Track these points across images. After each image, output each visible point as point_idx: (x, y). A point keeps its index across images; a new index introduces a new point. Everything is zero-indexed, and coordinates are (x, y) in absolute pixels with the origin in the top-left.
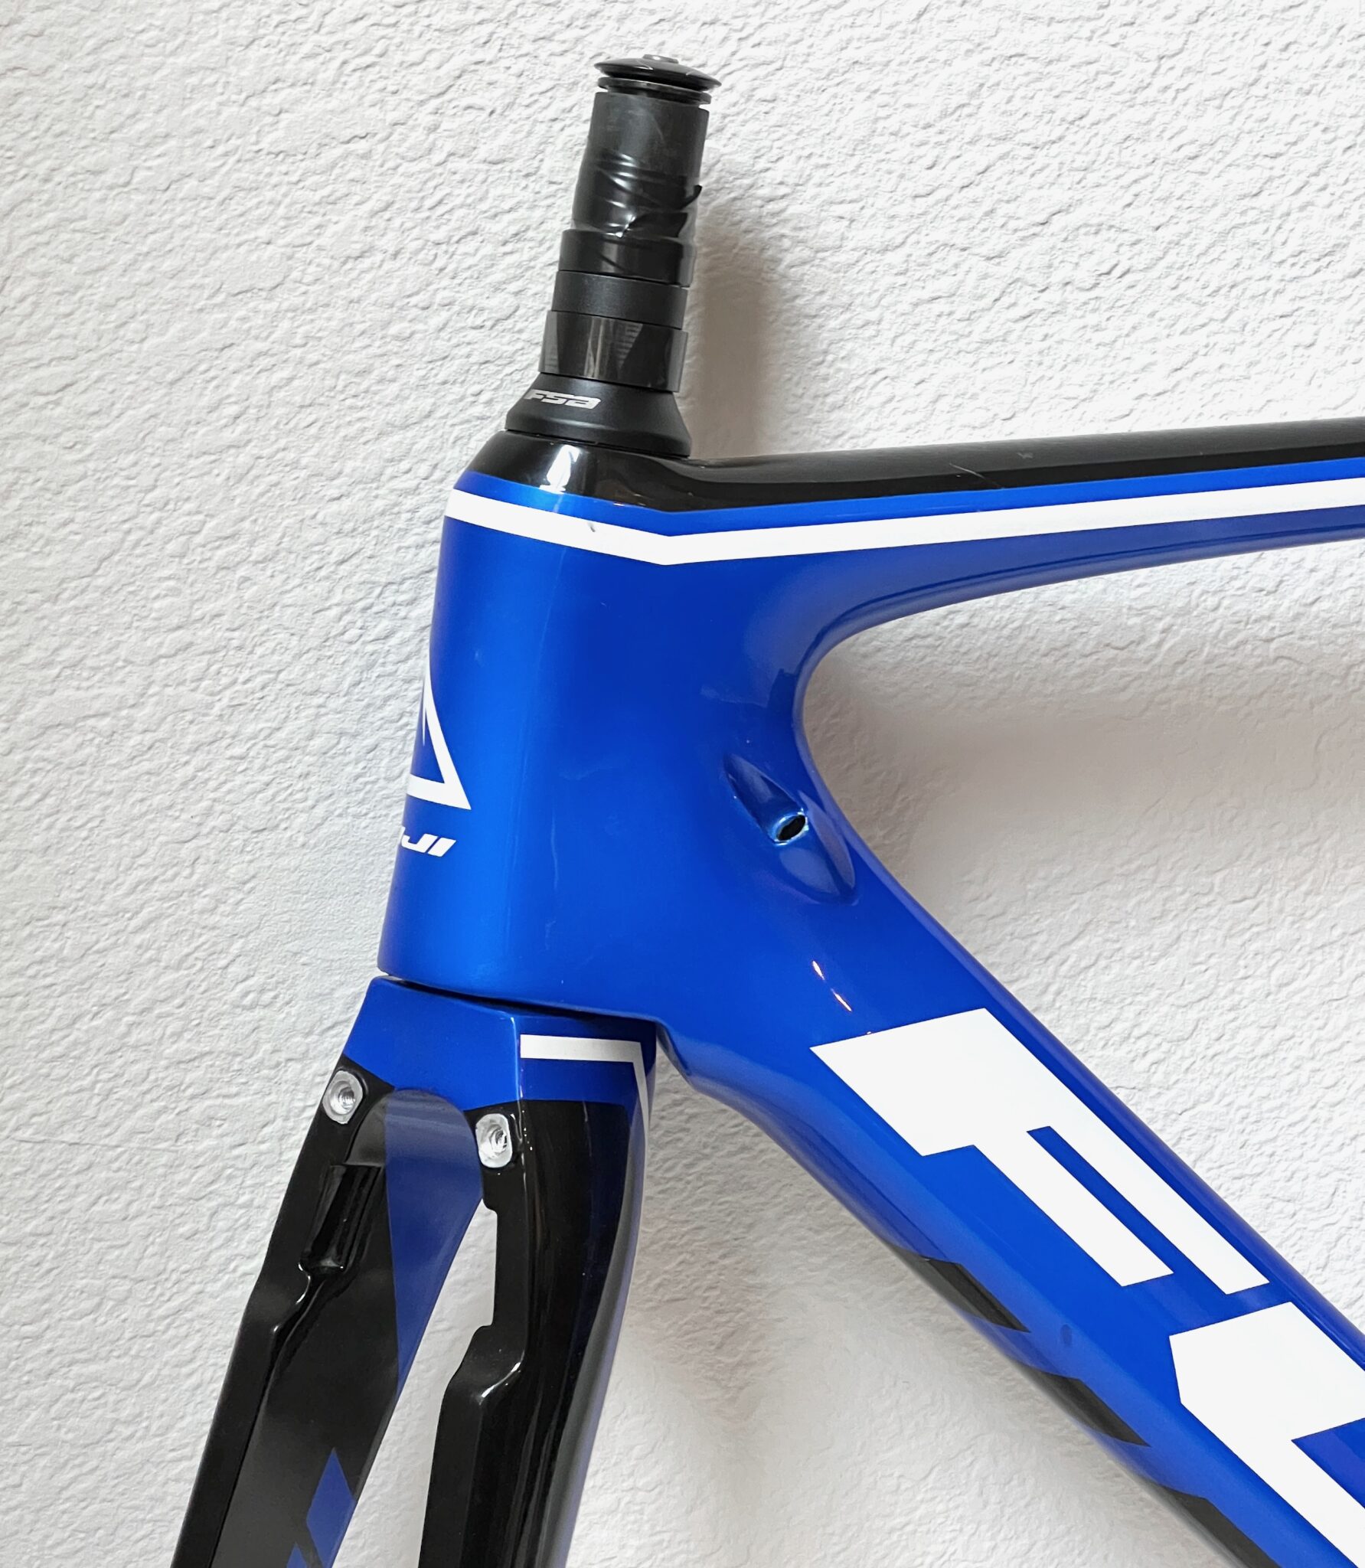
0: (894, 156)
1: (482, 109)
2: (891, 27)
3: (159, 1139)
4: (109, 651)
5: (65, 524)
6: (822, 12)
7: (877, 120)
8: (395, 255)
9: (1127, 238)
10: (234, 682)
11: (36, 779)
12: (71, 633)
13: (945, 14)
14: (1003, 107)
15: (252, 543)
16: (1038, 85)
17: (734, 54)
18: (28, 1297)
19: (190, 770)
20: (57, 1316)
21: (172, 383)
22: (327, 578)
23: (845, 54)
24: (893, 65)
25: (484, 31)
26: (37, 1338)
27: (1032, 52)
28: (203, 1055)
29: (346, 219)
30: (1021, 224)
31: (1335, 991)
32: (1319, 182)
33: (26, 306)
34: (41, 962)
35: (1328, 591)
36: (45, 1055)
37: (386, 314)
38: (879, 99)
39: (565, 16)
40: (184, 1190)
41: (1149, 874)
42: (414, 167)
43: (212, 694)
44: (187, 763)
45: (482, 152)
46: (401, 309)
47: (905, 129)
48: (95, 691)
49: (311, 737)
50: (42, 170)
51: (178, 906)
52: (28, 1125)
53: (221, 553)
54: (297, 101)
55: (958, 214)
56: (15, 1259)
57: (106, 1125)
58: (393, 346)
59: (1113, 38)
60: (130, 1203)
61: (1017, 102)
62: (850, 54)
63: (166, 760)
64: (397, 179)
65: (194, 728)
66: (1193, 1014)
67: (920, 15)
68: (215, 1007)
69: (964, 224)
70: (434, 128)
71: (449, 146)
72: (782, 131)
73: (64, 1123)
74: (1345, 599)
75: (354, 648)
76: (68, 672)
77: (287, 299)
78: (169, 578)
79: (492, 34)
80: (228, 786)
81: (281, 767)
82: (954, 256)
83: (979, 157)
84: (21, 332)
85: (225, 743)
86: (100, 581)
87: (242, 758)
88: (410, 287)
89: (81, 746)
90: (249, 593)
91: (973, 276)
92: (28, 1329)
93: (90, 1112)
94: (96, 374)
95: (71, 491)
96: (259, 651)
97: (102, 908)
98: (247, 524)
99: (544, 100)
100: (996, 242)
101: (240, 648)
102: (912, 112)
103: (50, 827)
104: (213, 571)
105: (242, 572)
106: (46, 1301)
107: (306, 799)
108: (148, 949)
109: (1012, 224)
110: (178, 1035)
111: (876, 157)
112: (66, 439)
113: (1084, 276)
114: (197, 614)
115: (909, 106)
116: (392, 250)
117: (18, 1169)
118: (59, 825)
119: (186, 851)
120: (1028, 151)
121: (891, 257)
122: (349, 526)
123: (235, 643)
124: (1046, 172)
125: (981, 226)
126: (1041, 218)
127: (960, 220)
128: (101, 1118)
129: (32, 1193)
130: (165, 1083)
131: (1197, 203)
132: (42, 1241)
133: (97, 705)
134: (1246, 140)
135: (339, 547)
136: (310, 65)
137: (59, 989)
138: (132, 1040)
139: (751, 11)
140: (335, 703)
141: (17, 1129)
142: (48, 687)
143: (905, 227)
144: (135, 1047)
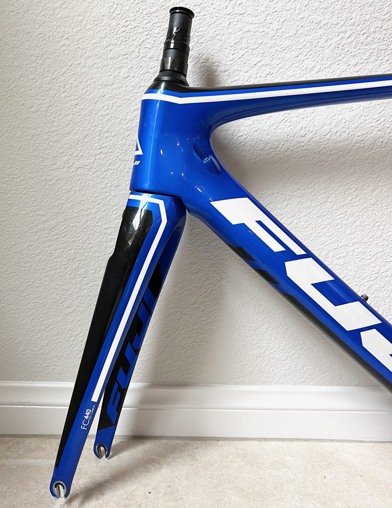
0: (226, 53)
1: (148, 48)
2: (224, 27)
3: (103, 243)
4: (88, 154)
5: (78, 130)
6: (210, 25)
7: (222, 46)
8: (134, 77)
9: (272, 67)
10: (110, 159)
11: (77, 177)
12: (81, 150)
13: (234, 24)
14: (246, 42)
15: (111, 133)
16: (253, 37)
17: (194, 34)
18: (83, 270)
19: (103, 175)
20: (88, 273)
21: (95, 103)
22: (125, 139)
23: (215, 33)
24: (225, 35)
25: (147, 33)
26: (85, 277)
27: (251, 30)
28: (110, 228)
29: (124, 71)
30: (251, 65)
31: (319, 215)
32: (310, 53)
33: (69, 90)
34: (81, 211)
35: (315, 136)
36: (83, 227)
37: (132, 88)
38: (222, 42)
39: (162, 29)
40: (108, 252)
41: (281, 192)
42: (136, 60)
43: (106, 161)
44: (103, 174)
45: (148, 56)
46: (135, 87)
47: (228, 47)
48: (86, 161)
49: (125, 169)
50: (70, 64)
51: (103, 201)
52: (81, 240)
53: (106, 135)
54: (114, 48)
55: (239, 64)
56: (81, 263)
57: (94, 240)
58: (134, 94)
59: (267, 27)
60: (99, 254)
61: (249, 41)
62: (216, 33)
63: (99, 174)
64: (133, 62)
65: (104, 168)
66: (291, 220)
67: (229, 24)
68: (111, 219)
69: (240, 66)
70: (139, 52)
71: (142, 55)
72: (204, 49)
73: (87, 240)
74: (318, 137)
75: (131, 152)
76: (81, 158)
77: (115, 86)
78: (97, 140)
79: (149, 33)
80: (111, 178)
81: (120, 175)
82: (238, 72)
83: (242, 52)
84: (68, 95)
85: (110, 170)
86: (85, 141)
87: (113, 173)
88: (136, 83)
89: (84, 171)
90: (112, 142)
91: (242, 77)
92: (84, 276)
93: (91, 238)
94: (82, 102)
95: (79, 124)
96: (114, 153)
97: (90, 201)
98: (110, 129)
99: (159, 46)
100: (246, 69)
101: (111, 153)
102: (229, 44)
103: (80, 186)
104: (105, 138)
105: (110, 138)
106: (86, 271)
107: (124, 181)
108: (99, 208)
109: (249, 65)
110: (105, 224)
111: (222, 53)
112: (77, 114)
113: (264, 75)
114: (103, 146)
115: (228, 43)
116: (133, 76)
117: (80, 248)
118: (82, 186)
119: (104, 191)
120: (251, 50)
121: (226, 73)
122: (128, 129)
123: (110, 152)
124: (255, 55)
125: (244, 66)
126: (255, 64)
127: (239, 65)
128: (93, 239)
129: (82, 252)
130: (104, 233)
131: (286, 59)
132: (85, 260)
133: (86, 164)
134: (295, 46)
135: (127, 133)
136: (116, 41)
137: (84, 215)
138: (97, 225)
139: (197, 25)
140: (128, 163)
141: (79, 240)
142: (78, 160)
143: (228, 67)
144: (98, 226)
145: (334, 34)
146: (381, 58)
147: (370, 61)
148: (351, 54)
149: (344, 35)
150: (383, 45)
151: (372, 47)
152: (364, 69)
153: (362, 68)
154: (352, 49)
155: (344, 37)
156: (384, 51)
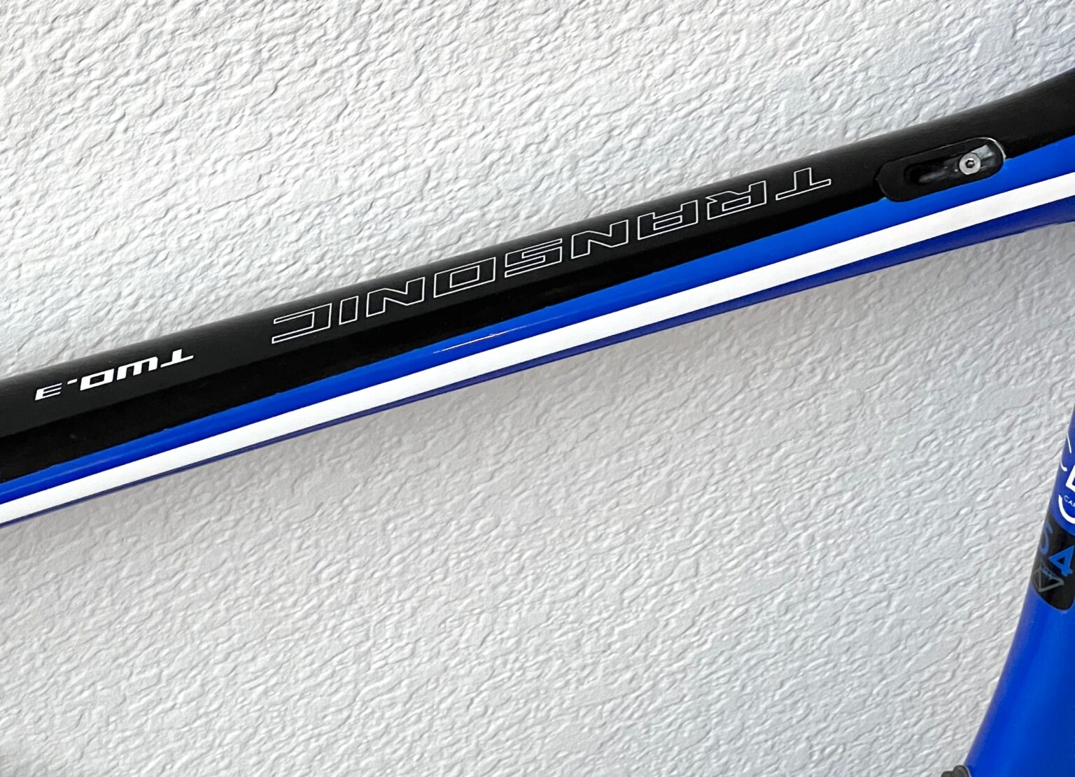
145: (28, 29)
146: (276, 64)
147: (226, 85)
148: (124, 82)
149: (81, 23)
150: (282, 17)
151: (231, 34)
152: (197, 115)
153: (186, 116)
154: (128, 63)
155: (80, 31)
156: (290, 37)
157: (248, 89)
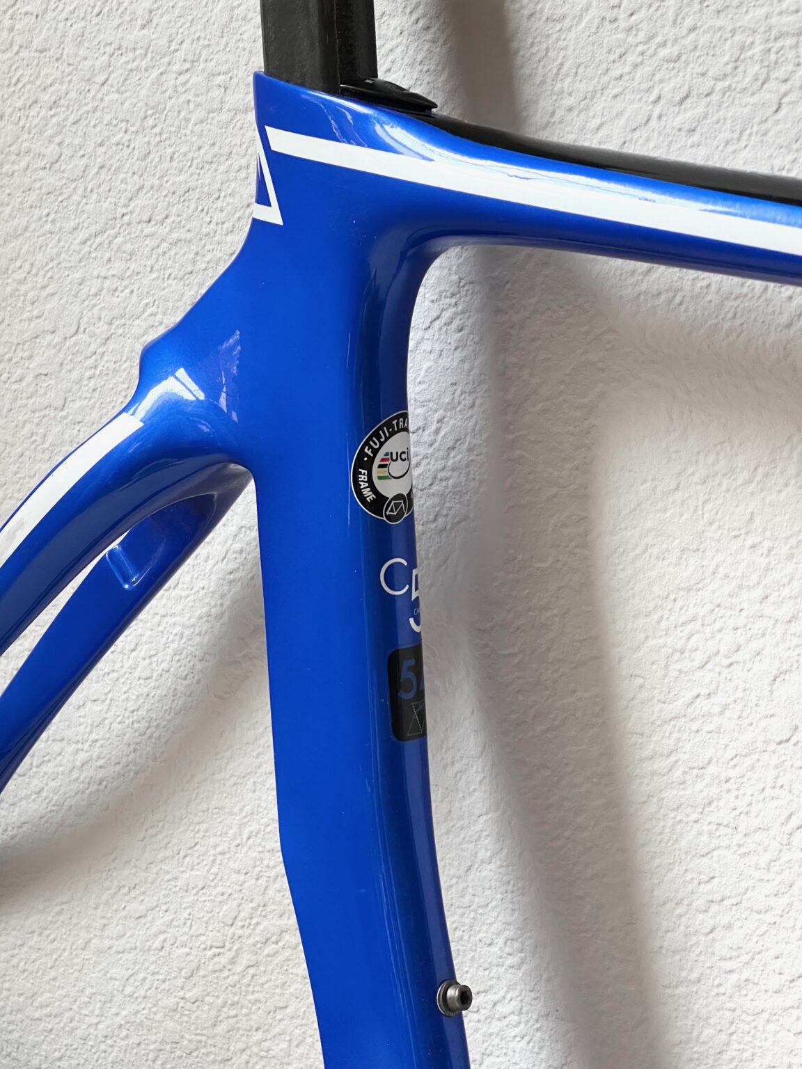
157: (755, 99)
